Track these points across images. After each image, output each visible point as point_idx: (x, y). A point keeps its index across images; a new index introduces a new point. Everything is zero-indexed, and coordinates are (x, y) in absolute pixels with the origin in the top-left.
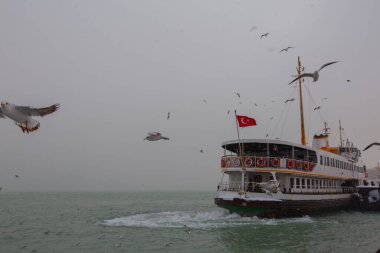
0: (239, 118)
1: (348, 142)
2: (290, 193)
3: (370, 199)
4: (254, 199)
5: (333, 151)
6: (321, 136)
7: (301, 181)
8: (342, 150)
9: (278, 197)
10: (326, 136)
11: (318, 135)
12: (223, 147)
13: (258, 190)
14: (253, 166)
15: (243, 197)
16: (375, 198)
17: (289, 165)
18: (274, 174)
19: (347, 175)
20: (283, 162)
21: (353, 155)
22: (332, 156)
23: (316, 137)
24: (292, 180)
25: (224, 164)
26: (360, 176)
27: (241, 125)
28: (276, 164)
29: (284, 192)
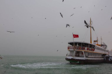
0: (74, 35)
1: (104, 43)
2: (88, 57)
3: (109, 60)
4: (78, 59)
5: (99, 45)
6: (96, 41)
8: (102, 45)
9: (84, 58)
10: (97, 41)
11: (95, 41)
12: (69, 43)
13: (78, 56)
14: (77, 49)
15: (74, 58)
16: (111, 59)
17: (88, 49)
18: (83, 52)
19: (103, 53)
20: (86, 48)
21: (105, 47)
22: (100, 47)
23: (94, 41)
24: (88, 54)
25: (69, 48)
26: (107, 53)
27: (74, 37)
28: (84, 49)
29: (86, 57)
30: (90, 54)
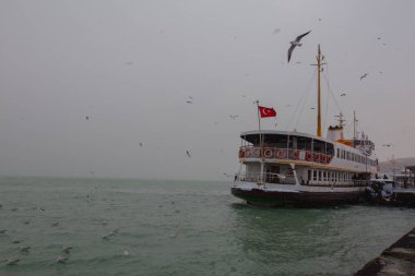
0: (261, 108)
1: (363, 136)
2: (307, 184)
3: (384, 193)
4: (273, 190)
5: (347, 143)
6: (337, 128)
7: (318, 173)
8: (356, 143)
9: (296, 188)
10: (341, 128)
11: (334, 126)
12: (242, 137)
13: (276, 181)
14: (273, 157)
15: (261, 187)
16: (388, 192)
17: (308, 158)
18: (293, 166)
19: (361, 168)
20: (302, 154)
21: (367, 148)
22: (348, 148)
23: (331, 128)
24: (309, 172)
25: (242, 154)
26: (372, 169)
27: (263, 116)
28: (296, 156)
29: (303, 184)
30: (315, 172)
